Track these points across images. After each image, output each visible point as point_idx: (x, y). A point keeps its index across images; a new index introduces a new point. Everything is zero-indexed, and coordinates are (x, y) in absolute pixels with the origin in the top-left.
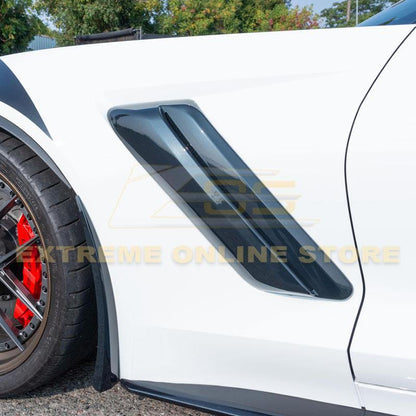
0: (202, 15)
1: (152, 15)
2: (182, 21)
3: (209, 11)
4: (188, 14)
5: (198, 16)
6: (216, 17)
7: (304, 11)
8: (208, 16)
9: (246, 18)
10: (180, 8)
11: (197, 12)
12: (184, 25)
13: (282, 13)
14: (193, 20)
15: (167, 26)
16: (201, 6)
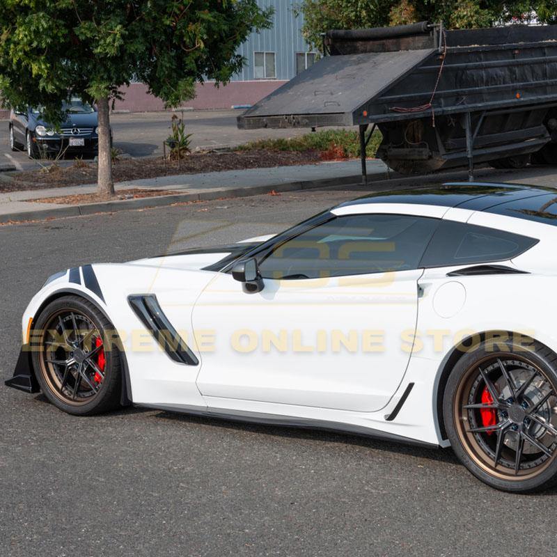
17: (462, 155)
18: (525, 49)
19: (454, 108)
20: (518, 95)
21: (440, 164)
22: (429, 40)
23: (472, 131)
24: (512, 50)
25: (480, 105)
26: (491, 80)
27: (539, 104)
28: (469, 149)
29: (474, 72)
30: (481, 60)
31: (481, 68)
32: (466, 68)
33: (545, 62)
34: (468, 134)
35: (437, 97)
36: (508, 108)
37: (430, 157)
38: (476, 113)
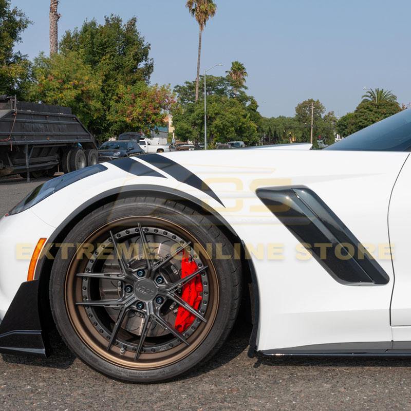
0: (69, 86)
1: (17, 81)
2: (50, 90)
3: (76, 82)
4: (55, 84)
5: (66, 86)
6: (84, 88)
7: (163, 89)
8: (75, 87)
9: (108, 91)
10: (46, 77)
11: (64, 82)
12: (52, 94)
13: (143, 89)
14: (61, 90)
15: (34, 93)
16: (69, 77)
17: (23, 167)
18: (51, 116)
19: (21, 142)
20: (48, 139)
21: (10, 172)
22: (7, 105)
23: (29, 154)
24: (45, 116)
25: (32, 141)
26: (37, 130)
27: (57, 144)
28: (27, 164)
29: (29, 124)
30: (32, 119)
31: (33, 123)
32: (26, 122)
33: (59, 124)
34: (27, 156)
35: (12, 136)
36: (43, 145)
37: (4, 168)
38: (31, 146)
